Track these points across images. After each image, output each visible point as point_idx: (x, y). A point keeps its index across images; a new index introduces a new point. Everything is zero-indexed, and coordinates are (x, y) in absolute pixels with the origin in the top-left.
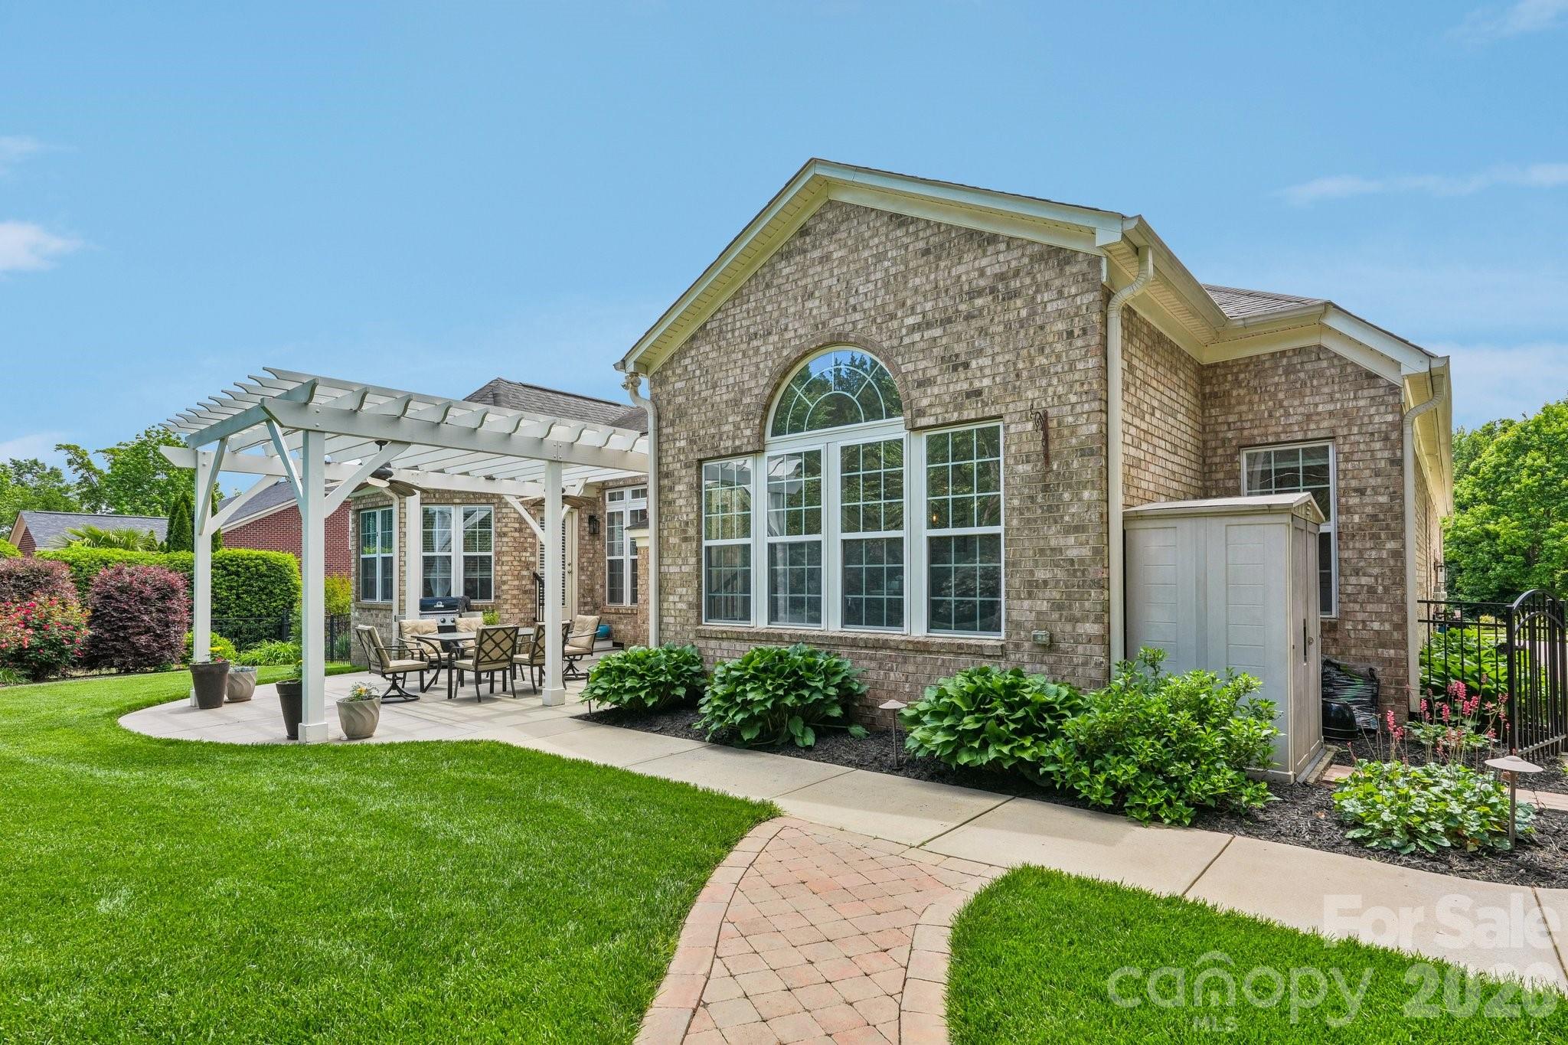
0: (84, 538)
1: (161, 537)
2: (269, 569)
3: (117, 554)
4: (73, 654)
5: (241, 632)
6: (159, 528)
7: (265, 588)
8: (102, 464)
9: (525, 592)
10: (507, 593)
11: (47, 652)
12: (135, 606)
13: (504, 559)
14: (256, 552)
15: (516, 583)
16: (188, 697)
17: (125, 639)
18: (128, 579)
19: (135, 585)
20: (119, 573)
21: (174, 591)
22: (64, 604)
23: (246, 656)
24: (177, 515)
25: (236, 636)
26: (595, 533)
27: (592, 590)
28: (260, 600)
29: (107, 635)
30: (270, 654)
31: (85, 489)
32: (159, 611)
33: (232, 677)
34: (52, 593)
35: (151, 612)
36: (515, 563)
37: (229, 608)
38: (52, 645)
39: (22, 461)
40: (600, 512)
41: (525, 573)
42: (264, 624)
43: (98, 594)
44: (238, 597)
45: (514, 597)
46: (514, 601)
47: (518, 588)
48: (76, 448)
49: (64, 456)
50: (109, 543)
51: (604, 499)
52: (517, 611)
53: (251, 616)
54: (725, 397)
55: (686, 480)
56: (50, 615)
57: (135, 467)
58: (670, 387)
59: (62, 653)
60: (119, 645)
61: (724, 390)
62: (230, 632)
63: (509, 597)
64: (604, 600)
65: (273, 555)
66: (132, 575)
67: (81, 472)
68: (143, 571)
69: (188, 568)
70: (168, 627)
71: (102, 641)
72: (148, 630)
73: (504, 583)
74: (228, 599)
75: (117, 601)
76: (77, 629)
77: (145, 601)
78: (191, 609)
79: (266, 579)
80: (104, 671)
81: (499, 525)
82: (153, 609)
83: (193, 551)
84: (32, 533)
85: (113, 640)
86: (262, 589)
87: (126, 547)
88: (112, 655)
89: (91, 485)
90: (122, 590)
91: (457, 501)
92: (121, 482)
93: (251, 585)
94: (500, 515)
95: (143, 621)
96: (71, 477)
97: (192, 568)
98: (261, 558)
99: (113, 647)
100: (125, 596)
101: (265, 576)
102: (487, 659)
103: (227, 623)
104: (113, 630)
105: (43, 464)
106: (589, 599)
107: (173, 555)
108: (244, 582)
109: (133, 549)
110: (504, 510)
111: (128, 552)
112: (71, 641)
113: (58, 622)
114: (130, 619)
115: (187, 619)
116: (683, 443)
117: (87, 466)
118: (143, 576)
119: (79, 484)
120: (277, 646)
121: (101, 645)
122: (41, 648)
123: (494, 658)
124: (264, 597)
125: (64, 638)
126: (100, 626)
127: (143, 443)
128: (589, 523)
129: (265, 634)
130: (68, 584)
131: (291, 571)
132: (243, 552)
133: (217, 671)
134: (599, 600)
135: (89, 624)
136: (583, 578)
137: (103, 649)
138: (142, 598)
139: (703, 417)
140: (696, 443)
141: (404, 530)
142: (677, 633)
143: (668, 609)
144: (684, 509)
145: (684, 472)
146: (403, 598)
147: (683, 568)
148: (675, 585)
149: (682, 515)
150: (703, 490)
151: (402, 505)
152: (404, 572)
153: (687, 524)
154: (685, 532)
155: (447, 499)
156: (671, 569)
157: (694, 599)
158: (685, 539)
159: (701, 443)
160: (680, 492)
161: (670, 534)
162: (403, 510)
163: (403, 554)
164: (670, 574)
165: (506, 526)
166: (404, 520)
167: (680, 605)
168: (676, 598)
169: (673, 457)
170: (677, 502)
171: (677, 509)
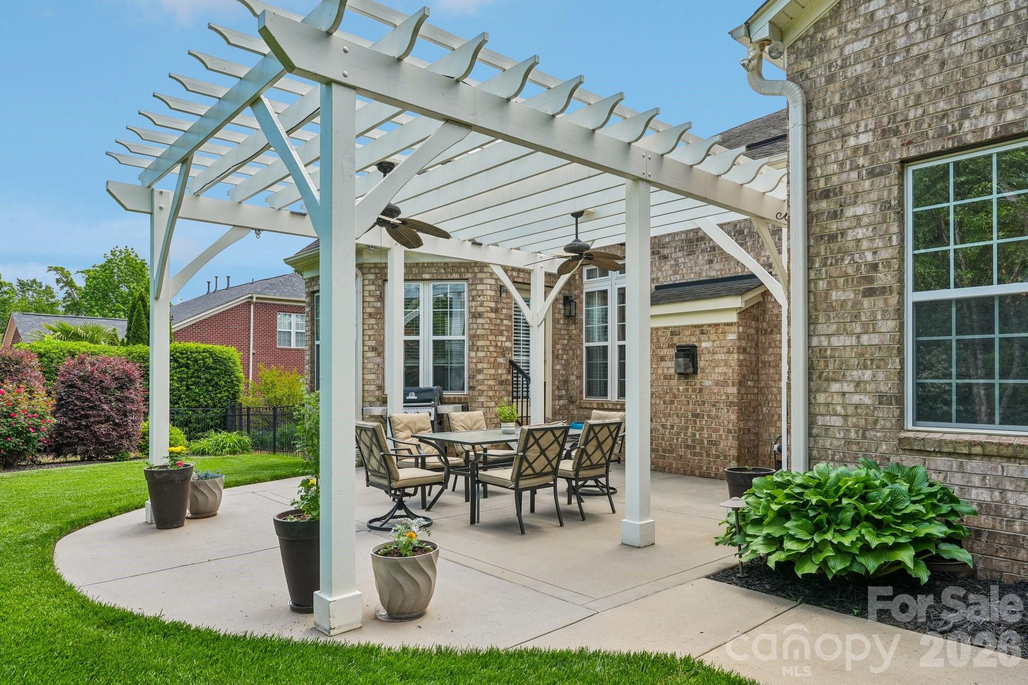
0: (55, 331)
1: (122, 334)
2: (215, 361)
3: (82, 346)
4: (39, 441)
5: (190, 422)
6: (120, 327)
7: (212, 380)
8: (80, 282)
9: (501, 383)
10: (482, 384)
11: (15, 440)
12: (96, 395)
13: (480, 343)
14: (204, 346)
15: (492, 372)
16: (143, 506)
17: (87, 427)
18: (89, 368)
19: (96, 374)
20: (82, 362)
21: (132, 381)
22: (31, 392)
23: (195, 445)
24: (135, 313)
25: (186, 425)
26: (571, 317)
27: (566, 382)
28: (207, 391)
29: (70, 424)
30: (217, 444)
31: (69, 303)
32: (117, 400)
33: (195, 487)
34: (20, 381)
35: (111, 401)
36: (491, 349)
37: (180, 399)
38: (19, 434)
39: (25, 281)
40: (577, 292)
41: (501, 360)
42: (210, 414)
43: (63, 383)
44: (188, 389)
45: (490, 388)
46: (491, 393)
47: (494, 377)
48: (62, 269)
49: (54, 276)
50: (76, 337)
51: (581, 277)
52: (493, 404)
53: (200, 406)
54: (976, 44)
55: (874, 196)
56: (17, 403)
57: (104, 281)
58: (835, 55)
59: (28, 441)
60: (82, 434)
61: (974, 31)
62: (181, 422)
63: (485, 388)
64: (581, 393)
65: (218, 348)
66: (93, 364)
67: (66, 289)
68: (104, 361)
69: (145, 359)
70: (126, 416)
71: (67, 429)
72: (108, 419)
73: (480, 371)
74: (179, 390)
75: (80, 390)
76: (42, 417)
77: (104, 390)
78: (147, 399)
79: (212, 372)
80: (70, 458)
81: (474, 304)
82: (113, 399)
83: (149, 345)
84: (20, 331)
85: (76, 429)
86: (208, 381)
87: (92, 340)
88: (75, 444)
89: (73, 299)
90: (84, 379)
91: (427, 276)
92: (93, 293)
93: (199, 377)
94: (474, 293)
95: (103, 410)
96: (60, 294)
97: (147, 360)
98: (208, 351)
99: (77, 435)
100: (87, 385)
101: (211, 368)
102: (530, 471)
103: (178, 413)
104: (76, 418)
105: (41, 283)
106: (564, 392)
107: (131, 348)
108: (193, 373)
109: (97, 342)
110: (479, 287)
111: (92, 345)
112: (37, 429)
113: (24, 410)
114: (91, 408)
115: (143, 408)
116: (864, 139)
117: (70, 284)
118: (103, 366)
119: (65, 298)
120: (222, 436)
121: (66, 434)
122: (9, 436)
123: (538, 470)
124: (210, 388)
125: (30, 426)
126: (65, 414)
127: (110, 261)
128: (564, 305)
129: (211, 423)
130: (38, 373)
131: (234, 363)
132: (192, 345)
133: (177, 478)
134: (573, 393)
135: (53, 414)
136: (558, 367)
137: (67, 437)
138: (102, 388)
139: (918, 88)
140: (896, 132)
141: (369, 310)
142: (849, 442)
143: (827, 405)
144: (865, 244)
145: (867, 184)
146: (366, 387)
147: (865, 339)
148: (845, 366)
149: (862, 253)
150: (910, 210)
151: (366, 282)
152: (368, 358)
153: (874, 267)
154: (871, 280)
155: (415, 275)
156: (836, 342)
157: (884, 388)
158: (870, 293)
159: (910, 132)
160: (858, 218)
161: (832, 285)
162: (367, 288)
163: (367, 338)
164: (834, 349)
165: (481, 305)
166: (367, 299)
167: (856, 399)
168: (847, 388)
169: (842, 164)
170: (850, 235)
171: (851, 245)
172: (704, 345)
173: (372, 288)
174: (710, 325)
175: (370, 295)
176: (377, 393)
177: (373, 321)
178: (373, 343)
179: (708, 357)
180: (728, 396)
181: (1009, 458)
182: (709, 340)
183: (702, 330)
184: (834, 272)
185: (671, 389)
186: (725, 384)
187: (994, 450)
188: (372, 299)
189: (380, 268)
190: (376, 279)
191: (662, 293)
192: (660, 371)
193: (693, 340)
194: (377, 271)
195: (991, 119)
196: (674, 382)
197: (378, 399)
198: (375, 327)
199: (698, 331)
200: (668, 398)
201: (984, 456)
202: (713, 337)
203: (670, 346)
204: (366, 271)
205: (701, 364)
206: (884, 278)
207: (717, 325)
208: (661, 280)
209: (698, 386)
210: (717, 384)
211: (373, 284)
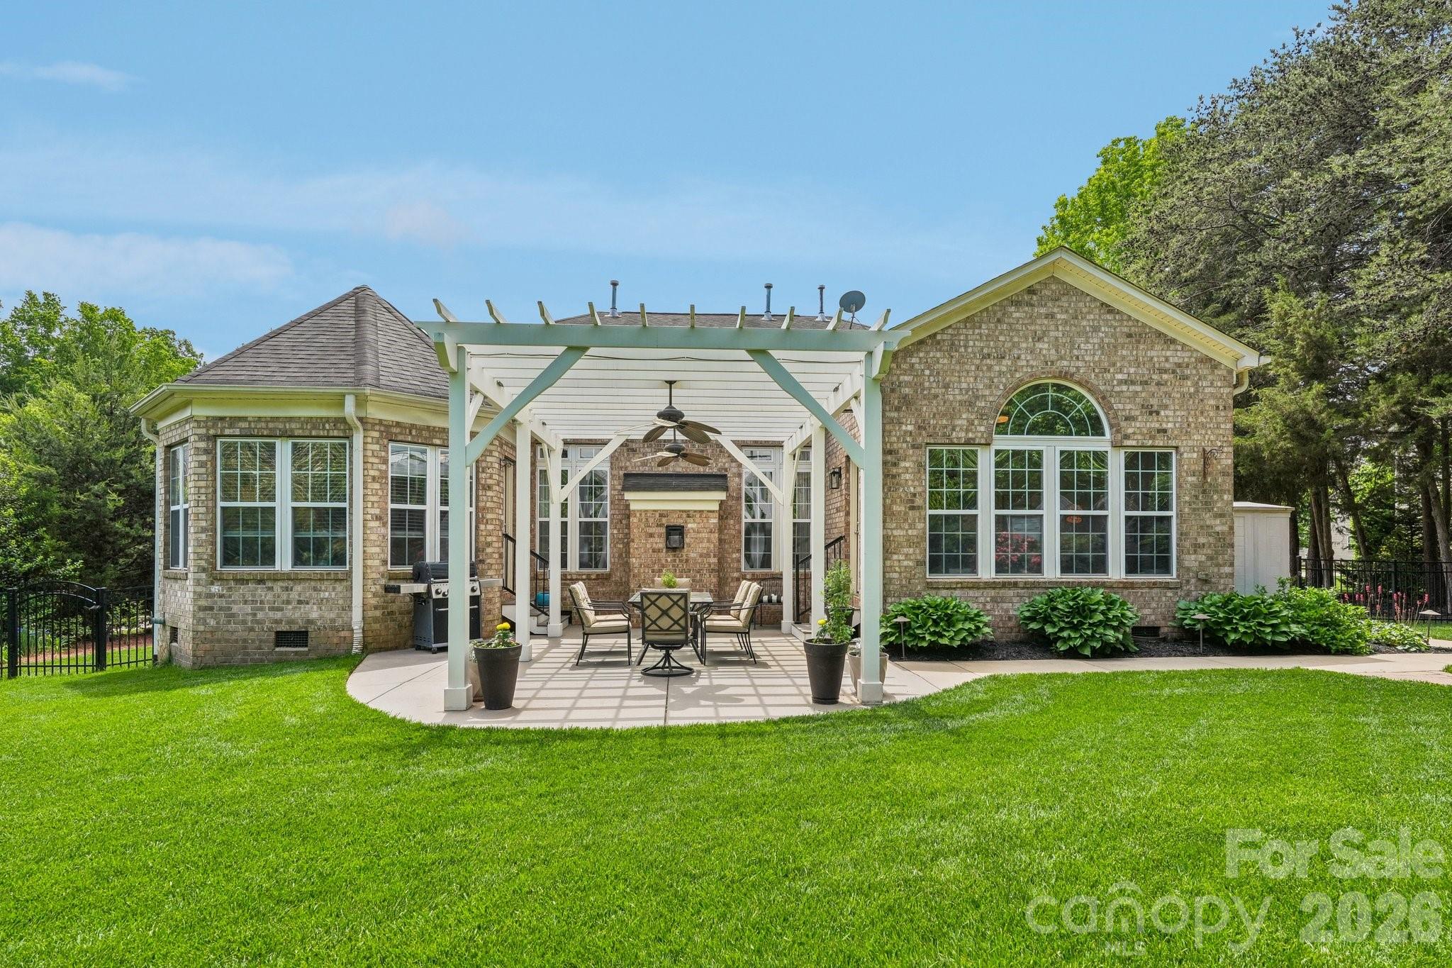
9: (500, 555)
10: (491, 557)
15: (498, 544)
36: (497, 522)
41: (500, 533)
45: (497, 562)
46: (497, 567)
51: (535, 455)
54: (958, 398)
55: (914, 459)
61: (957, 391)
63: (493, 562)
81: (484, 475)
91: (438, 442)
94: (484, 465)
116: (910, 428)
139: (935, 410)
140: (925, 429)
141: (372, 473)
142: (902, 586)
143: (891, 567)
144: (910, 483)
145: (911, 452)
146: (369, 562)
147: (910, 532)
148: (900, 545)
149: (909, 487)
150: (928, 469)
151: (369, 440)
152: (371, 528)
153: (914, 495)
154: (913, 501)
155: (426, 438)
156: (895, 533)
157: (919, 558)
158: (912, 508)
159: (931, 430)
160: (907, 469)
161: (893, 502)
162: (369, 447)
163: (369, 505)
164: (894, 537)
165: (491, 478)
166: (371, 460)
167: (906, 563)
168: (901, 557)
169: (898, 438)
170: (903, 477)
171: (903, 482)
172: (689, 526)
173: (376, 447)
174: (695, 511)
175: (373, 456)
176: (382, 569)
177: (377, 486)
178: (377, 511)
179: (693, 535)
180: (710, 565)
181: (970, 588)
182: (694, 522)
183: (688, 514)
184: (895, 495)
185: (659, 560)
186: (708, 555)
187: (965, 585)
188: (376, 461)
189: (385, 426)
190: (381, 437)
191: (633, 481)
192: (648, 546)
193: (680, 522)
194: (382, 429)
195: (963, 434)
196: (663, 555)
197: (383, 576)
198: (380, 493)
199: (684, 515)
200: (656, 567)
201: (962, 588)
202: (698, 520)
203: (661, 525)
204: (369, 426)
205: (687, 540)
206: (918, 501)
207: (701, 512)
208: (630, 468)
209: (685, 557)
210: (701, 556)
211: (377, 443)
